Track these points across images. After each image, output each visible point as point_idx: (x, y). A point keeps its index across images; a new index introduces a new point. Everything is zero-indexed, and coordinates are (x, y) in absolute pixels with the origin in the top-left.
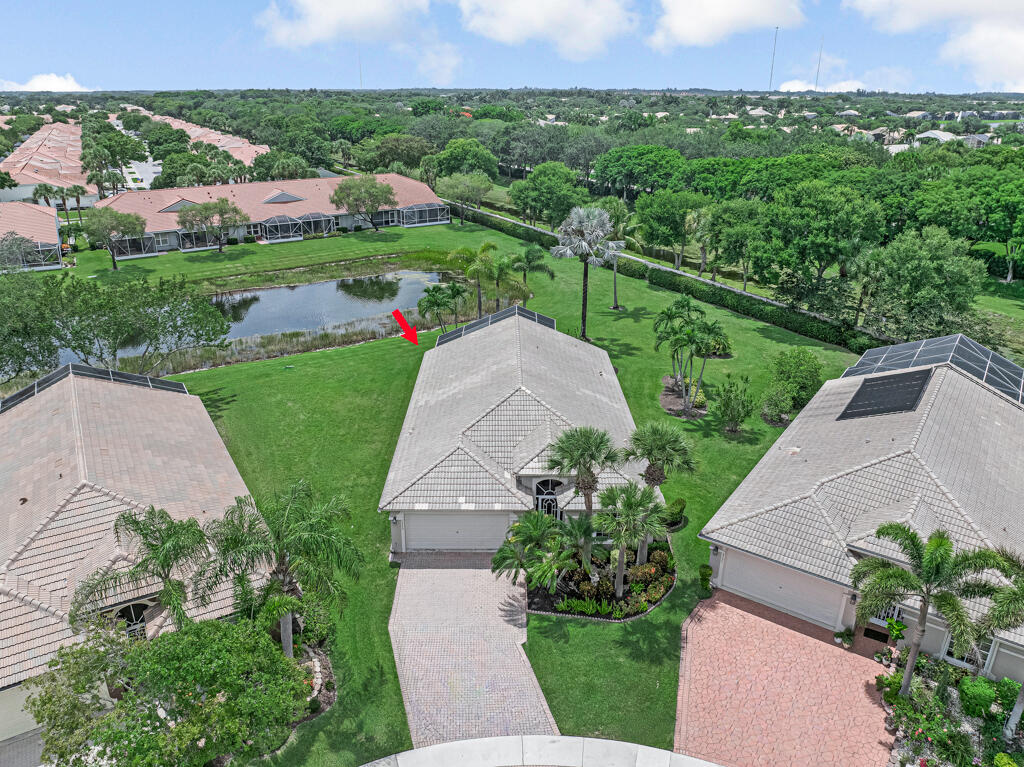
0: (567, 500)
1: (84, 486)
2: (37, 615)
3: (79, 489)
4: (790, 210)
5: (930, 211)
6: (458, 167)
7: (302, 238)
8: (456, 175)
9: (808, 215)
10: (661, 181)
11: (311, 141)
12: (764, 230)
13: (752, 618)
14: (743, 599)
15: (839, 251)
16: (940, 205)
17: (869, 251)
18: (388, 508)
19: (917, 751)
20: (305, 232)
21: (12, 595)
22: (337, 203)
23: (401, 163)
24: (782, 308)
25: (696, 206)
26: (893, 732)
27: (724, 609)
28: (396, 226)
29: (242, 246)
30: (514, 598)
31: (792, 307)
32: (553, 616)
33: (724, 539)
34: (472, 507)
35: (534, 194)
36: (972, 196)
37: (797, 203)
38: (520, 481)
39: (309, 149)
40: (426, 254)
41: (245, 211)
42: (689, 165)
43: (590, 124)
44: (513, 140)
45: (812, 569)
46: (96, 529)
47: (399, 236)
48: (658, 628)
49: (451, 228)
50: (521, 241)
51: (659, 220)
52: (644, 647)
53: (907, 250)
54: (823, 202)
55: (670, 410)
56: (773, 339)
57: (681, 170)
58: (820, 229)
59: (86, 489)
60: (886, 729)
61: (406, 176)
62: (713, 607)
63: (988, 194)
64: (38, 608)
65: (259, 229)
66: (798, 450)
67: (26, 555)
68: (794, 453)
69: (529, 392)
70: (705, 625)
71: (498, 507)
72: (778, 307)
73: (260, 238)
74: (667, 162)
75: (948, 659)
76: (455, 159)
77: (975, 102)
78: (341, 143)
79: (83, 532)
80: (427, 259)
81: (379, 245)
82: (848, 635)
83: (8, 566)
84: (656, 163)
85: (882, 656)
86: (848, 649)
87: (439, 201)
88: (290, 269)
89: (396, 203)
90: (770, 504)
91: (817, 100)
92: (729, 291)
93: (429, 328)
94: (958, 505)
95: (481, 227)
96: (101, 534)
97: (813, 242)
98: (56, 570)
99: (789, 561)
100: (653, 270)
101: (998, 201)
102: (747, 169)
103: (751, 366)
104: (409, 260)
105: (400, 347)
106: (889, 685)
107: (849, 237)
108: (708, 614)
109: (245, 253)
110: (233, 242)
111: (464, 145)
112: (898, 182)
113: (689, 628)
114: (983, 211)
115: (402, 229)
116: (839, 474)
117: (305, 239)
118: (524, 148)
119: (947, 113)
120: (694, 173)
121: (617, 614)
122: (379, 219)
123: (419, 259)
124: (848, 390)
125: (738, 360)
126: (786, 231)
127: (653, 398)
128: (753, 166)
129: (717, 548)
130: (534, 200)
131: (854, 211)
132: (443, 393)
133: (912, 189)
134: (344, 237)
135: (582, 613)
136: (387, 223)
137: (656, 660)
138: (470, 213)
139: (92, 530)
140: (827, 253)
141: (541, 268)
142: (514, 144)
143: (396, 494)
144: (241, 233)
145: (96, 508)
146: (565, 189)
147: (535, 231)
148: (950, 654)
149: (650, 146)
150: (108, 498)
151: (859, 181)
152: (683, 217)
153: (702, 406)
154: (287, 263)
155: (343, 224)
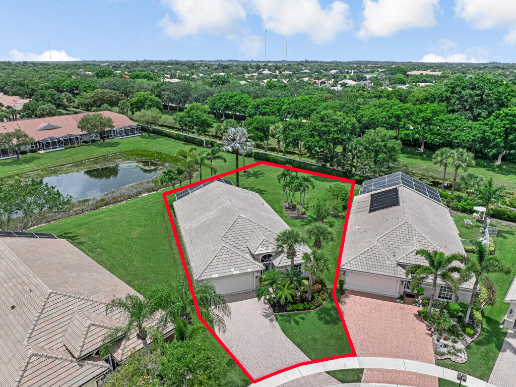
0: (278, 262)
1: (51, 293)
2: (57, 362)
3: (49, 295)
4: (321, 124)
5: (367, 119)
6: (142, 106)
7: (63, 148)
8: (143, 110)
9: (329, 126)
10: (243, 109)
11: (54, 95)
12: (310, 133)
13: (364, 298)
14: (357, 292)
15: (343, 140)
16: (371, 116)
17: (355, 140)
18: (200, 279)
19: (441, 335)
20: (65, 144)
21: (40, 355)
22: (82, 127)
23: (107, 105)
24: (319, 166)
25: (273, 123)
26: (430, 330)
27: (352, 297)
28: (113, 138)
29: (29, 155)
30: (266, 310)
31: (324, 166)
32: (286, 314)
33: (349, 268)
34: (238, 272)
35: (190, 119)
36: (382, 112)
37: (322, 120)
39: (53, 99)
40: (135, 152)
41: (31, 136)
42: (255, 101)
43: (191, 80)
44: (163, 90)
45: (386, 274)
46: (67, 314)
47: (117, 144)
48: (330, 310)
49: (143, 138)
50: (183, 142)
51: (257, 129)
52: (328, 318)
53: (372, 139)
54: (334, 119)
55: (291, 217)
56: (319, 180)
57: (252, 104)
58: (335, 131)
59: (52, 295)
60: (427, 329)
61: (111, 111)
62: (347, 297)
63: (388, 111)
64: (56, 359)
65: (38, 145)
66: (360, 227)
67: (34, 334)
68: (358, 229)
69: (245, 217)
70: (347, 305)
71: (250, 270)
72: (317, 166)
73: (39, 150)
74: (244, 100)
75: (439, 299)
76: (141, 102)
77: (355, 66)
78: (66, 95)
79: (61, 316)
80: (138, 155)
81: (109, 149)
82: (401, 298)
83: (28, 341)
84: (239, 101)
85: (415, 303)
86: (403, 303)
87: (134, 124)
88: (63, 165)
89: (114, 127)
90: (362, 251)
91: (290, 65)
92: (294, 160)
93: (156, 190)
94: (429, 240)
95: (159, 136)
96: (71, 316)
97: (332, 137)
98: (54, 338)
99: (376, 272)
100: (256, 153)
101: (392, 114)
102: (283, 103)
103: (316, 193)
104: (127, 155)
105: (149, 202)
106: (423, 313)
107: (345, 134)
108: (346, 300)
109: (33, 159)
110: (24, 153)
111: (144, 95)
112: (351, 107)
114: (387, 118)
115: (117, 139)
116: (383, 235)
117: (65, 148)
118: (168, 95)
119: (346, 71)
120: (258, 105)
121: (313, 307)
122: (104, 135)
123: (132, 155)
124: (366, 200)
126: (319, 133)
127: (282, 212)
128: (286, 101)
129: (344, 272)
130: (189, 122)
131: (347, 123)
132: (197, 222)
133: (357, 110)
134: (87, 146)
135: (298, 310)
136: (108, 137)
137: (335, 323)
138: (151, 129)
139: (65, 315)
140: (338, 141)
141: (219, 157)
142: (163, 93)
143: (202, 272)
144: (29, 147)
145: (62, 303)
146: (205, 116)
147: (190, 137)
148: (439, 297)
149: (235, 93)
150: (66, 297)
151: (335, 107)
152: (268, 128)
153: (304, 214)
154: (60, 163)
155: (85, 139)
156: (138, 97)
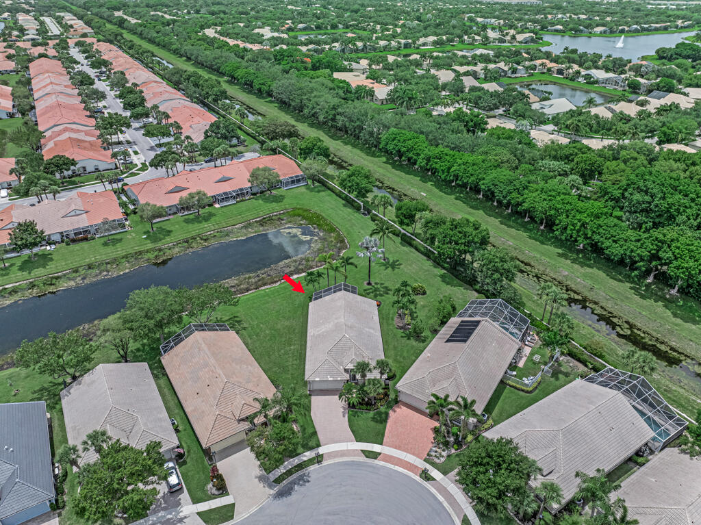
1: (227, 382)
6: (310, 153)
7: (236, 201)
10: (415, 157)
14: (407, 404)
18: (308, 380)
19: (439, 444)
20: (237, 198)
26: (435, 439)
27: (401, 407)
28: (280, 188)
29: (208, 209)
30: (345, 406)
32: (355, 410)
33: (400, 389)
34: (332, 379)
35: (349, 184)
38: (346, 371)
40: (298, 211)
42: (429, 150)
45: (422, 399)
47: (283, 197)
48: (383, 413)
49: (307, 189)
52: (379, 419)
55: (398, 326)
56: (445, 282)
57: (425, 153)
60: (433, 439)
64: (228, 418)
65: (214, 198)
66: (430, 356)
67: (219, 403)
68: (428, 357)
69: (348, 336)
70: (395, 412)
71: (339, 379)
73: (216, 203)
74: (418, 147)
76: (309, 149)
79: (231, 396)
81: (274, 205)
83: (216, 407)
84: (412, 146)
86: (430, 419)
88: (234, 226)
90: (415, 378)
94: (463, 380)
95: (323, 188)
99: (416, 396)
100: (403, 234)
103: (432, 300)
104: (290, 216)
108: (397, 409)
109: (211, 215)
113: (391, 412)
115: (283, 190)
116: (435, 369)
120: (430, 157)
121: (372, 409)
123: (295, 215)
124: (455, 325)
125: (428, 296)
127: (393, 319)
132: (319, 331)
134: (256, 199)
135: (363, 409)
136: (275, 186)
137: (381, 423)
143: (310, 375)
145: (231, 388)
147: (350, 198)
150: (233, 385)
153: (409, 324)
154: (233, 221)
155: (254, 190)
156: (306, 144)
